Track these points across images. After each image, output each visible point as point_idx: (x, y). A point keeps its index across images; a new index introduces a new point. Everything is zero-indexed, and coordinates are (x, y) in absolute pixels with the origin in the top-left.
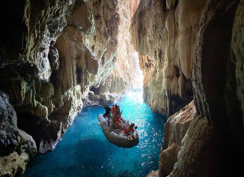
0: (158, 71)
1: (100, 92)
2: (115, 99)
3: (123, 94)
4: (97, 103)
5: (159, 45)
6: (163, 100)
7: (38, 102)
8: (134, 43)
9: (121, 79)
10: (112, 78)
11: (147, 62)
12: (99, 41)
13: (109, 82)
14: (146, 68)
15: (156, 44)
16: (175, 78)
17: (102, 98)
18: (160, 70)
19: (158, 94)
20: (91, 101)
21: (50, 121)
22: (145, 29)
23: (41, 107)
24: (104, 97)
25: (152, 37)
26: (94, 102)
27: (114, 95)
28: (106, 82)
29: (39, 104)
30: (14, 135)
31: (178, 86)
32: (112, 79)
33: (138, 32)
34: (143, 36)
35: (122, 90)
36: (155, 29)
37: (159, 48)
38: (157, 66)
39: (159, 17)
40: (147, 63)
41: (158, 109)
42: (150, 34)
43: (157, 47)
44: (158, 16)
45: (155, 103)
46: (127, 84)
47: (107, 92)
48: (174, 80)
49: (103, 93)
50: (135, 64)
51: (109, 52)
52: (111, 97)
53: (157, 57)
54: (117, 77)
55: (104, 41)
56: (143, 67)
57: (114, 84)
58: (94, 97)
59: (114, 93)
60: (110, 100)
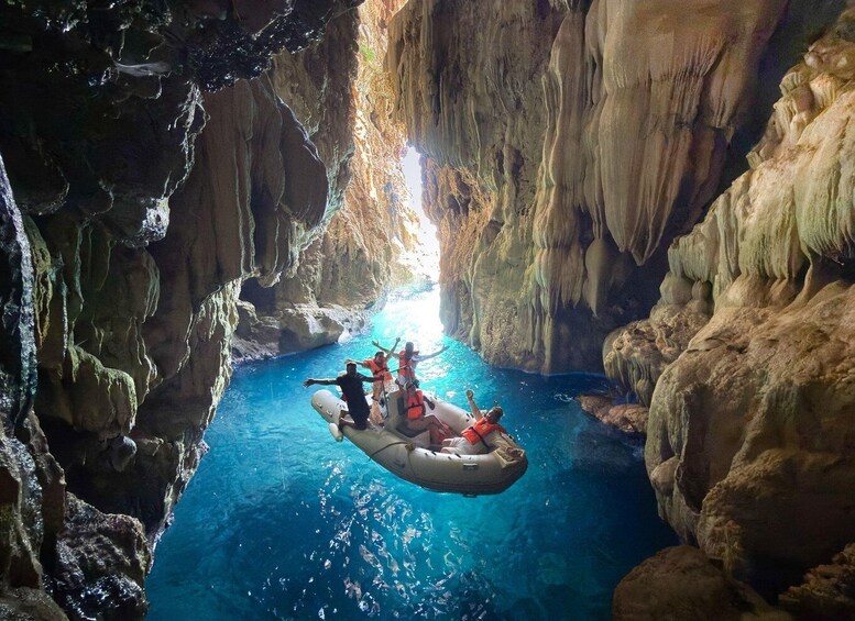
0: (507, 223)
1: (279, 305)
2: (342, 329)
3: (366, 308)
4: (270, 349)
5: (512, 134)
6: (528, 322)
7: (83, 354)
8: (408, 117)
9: (361, 251)
10: (324, 250)
11: (455, 191)
12: (289, 89)
13: (313, 262)
14: (449, 216)
15: (498, 131)
16: (575, 248)
17: (291, 328)
18: (516, 222)
19: (510, 303)
20: (243, 340)
21: (134, 444)
22: (457, 68)
23: (105, 375)
24: (301, 321)
25: (489, 102)
26: (257, 345)
27: (335, 312)
28: (303, 265)
29: (88, 361)
30: (117, 551)
31: (585, 275)
32: (323, 253)
33: (429, 77)
34: (451, 95)
35: (365, 292)
36: (501, 71)
37: (514, 142)
38: (504, 207)
39: (522, 29)
40: (456, 195)
41: (512, 353)
42: (478, 90)
43: (503, 140)
44: (518, 27)
45: (497, 335)
46: (381, 274)
47: (306, 302)
48: (573, 254)
49: (293, 308)
50: (392, 201)
51: (324, 140)
52: (325, 321)
53: (507, 175)
54: (341, 243)
55: (308, 88)
56: (439, 210)
57: (330, 270)
58: (257, 326)
59: (335, 306)
60: (324, 335)
